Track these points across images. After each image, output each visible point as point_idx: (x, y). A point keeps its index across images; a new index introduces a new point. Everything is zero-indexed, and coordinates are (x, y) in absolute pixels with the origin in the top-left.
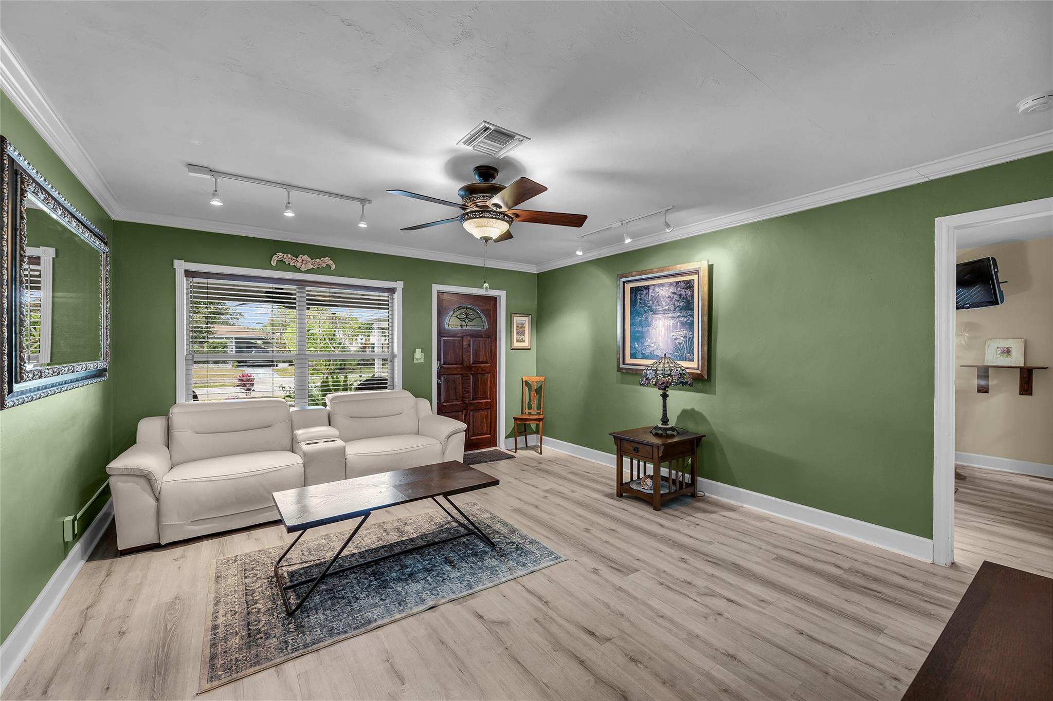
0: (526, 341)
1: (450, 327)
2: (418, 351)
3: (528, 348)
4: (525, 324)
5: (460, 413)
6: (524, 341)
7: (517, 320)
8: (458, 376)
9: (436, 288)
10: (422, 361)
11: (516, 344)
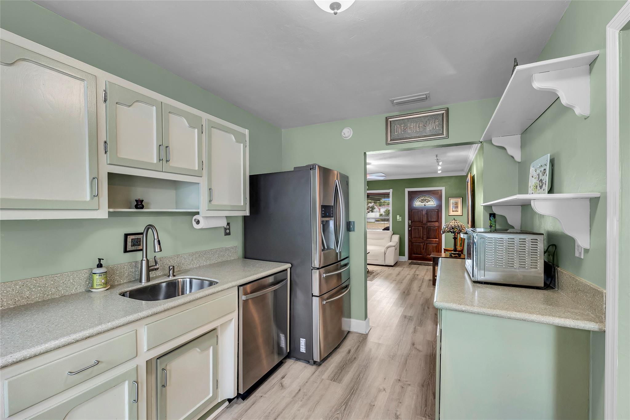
0: (459, 211)
1: (416, 206)
2: (398, 217)
3: (460, 215)
4: (458, 202)
5: (421, 244)
6: (458, 211)
7: (452, 201)
8: (420, 227)
9: (407, 190)
10: (401, 220)
11: (452, 213)
